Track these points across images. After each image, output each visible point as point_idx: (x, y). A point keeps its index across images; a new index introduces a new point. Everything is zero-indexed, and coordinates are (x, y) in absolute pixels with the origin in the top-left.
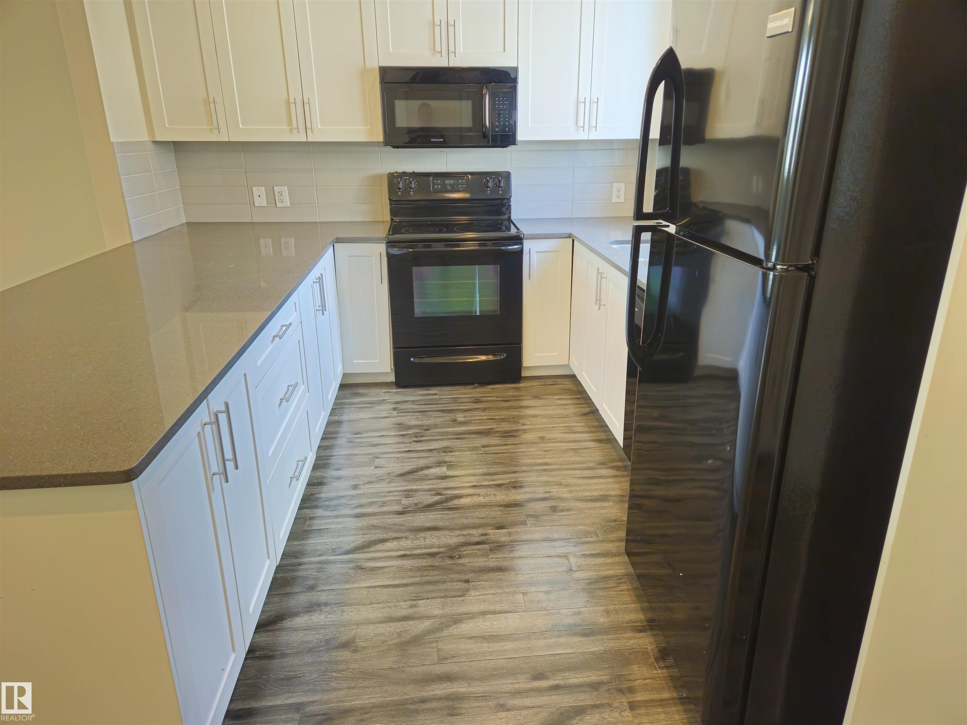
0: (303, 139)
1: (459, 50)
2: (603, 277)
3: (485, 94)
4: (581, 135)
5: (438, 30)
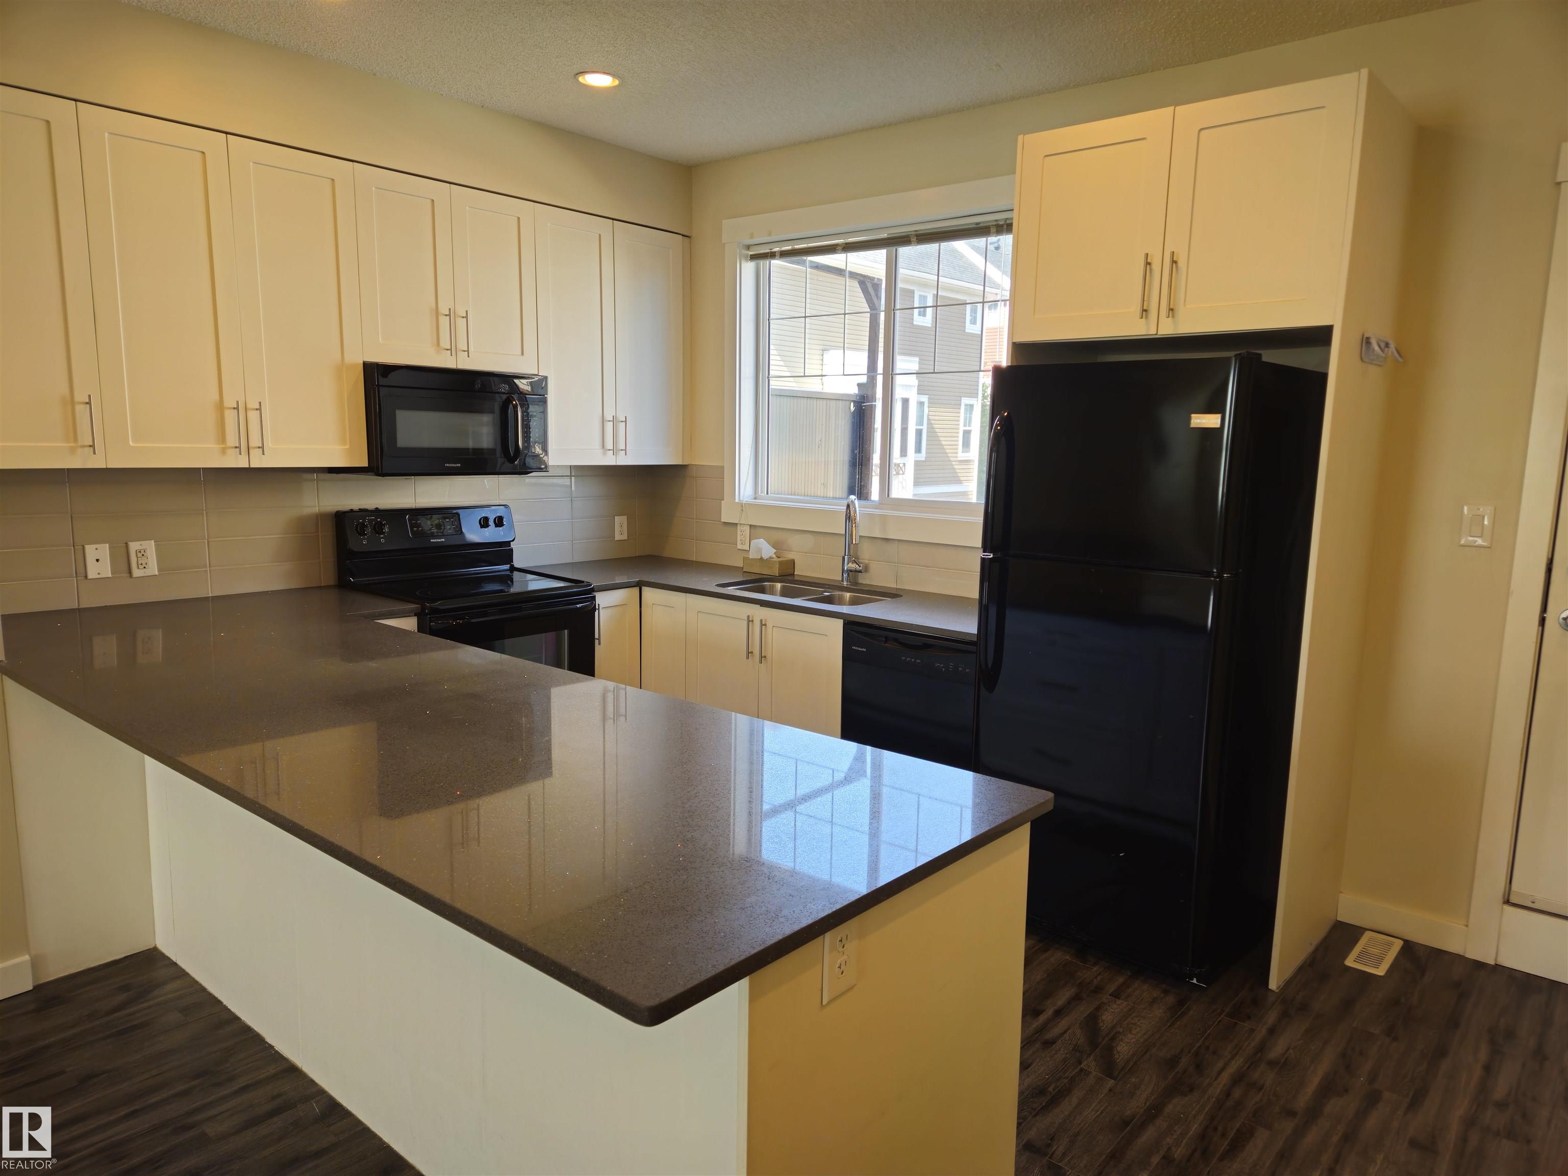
0: (242, 463)
1: (471, 349)
2: (763, 624)
3: (515, 407)
4: (610, 460)
5: (444, 322)
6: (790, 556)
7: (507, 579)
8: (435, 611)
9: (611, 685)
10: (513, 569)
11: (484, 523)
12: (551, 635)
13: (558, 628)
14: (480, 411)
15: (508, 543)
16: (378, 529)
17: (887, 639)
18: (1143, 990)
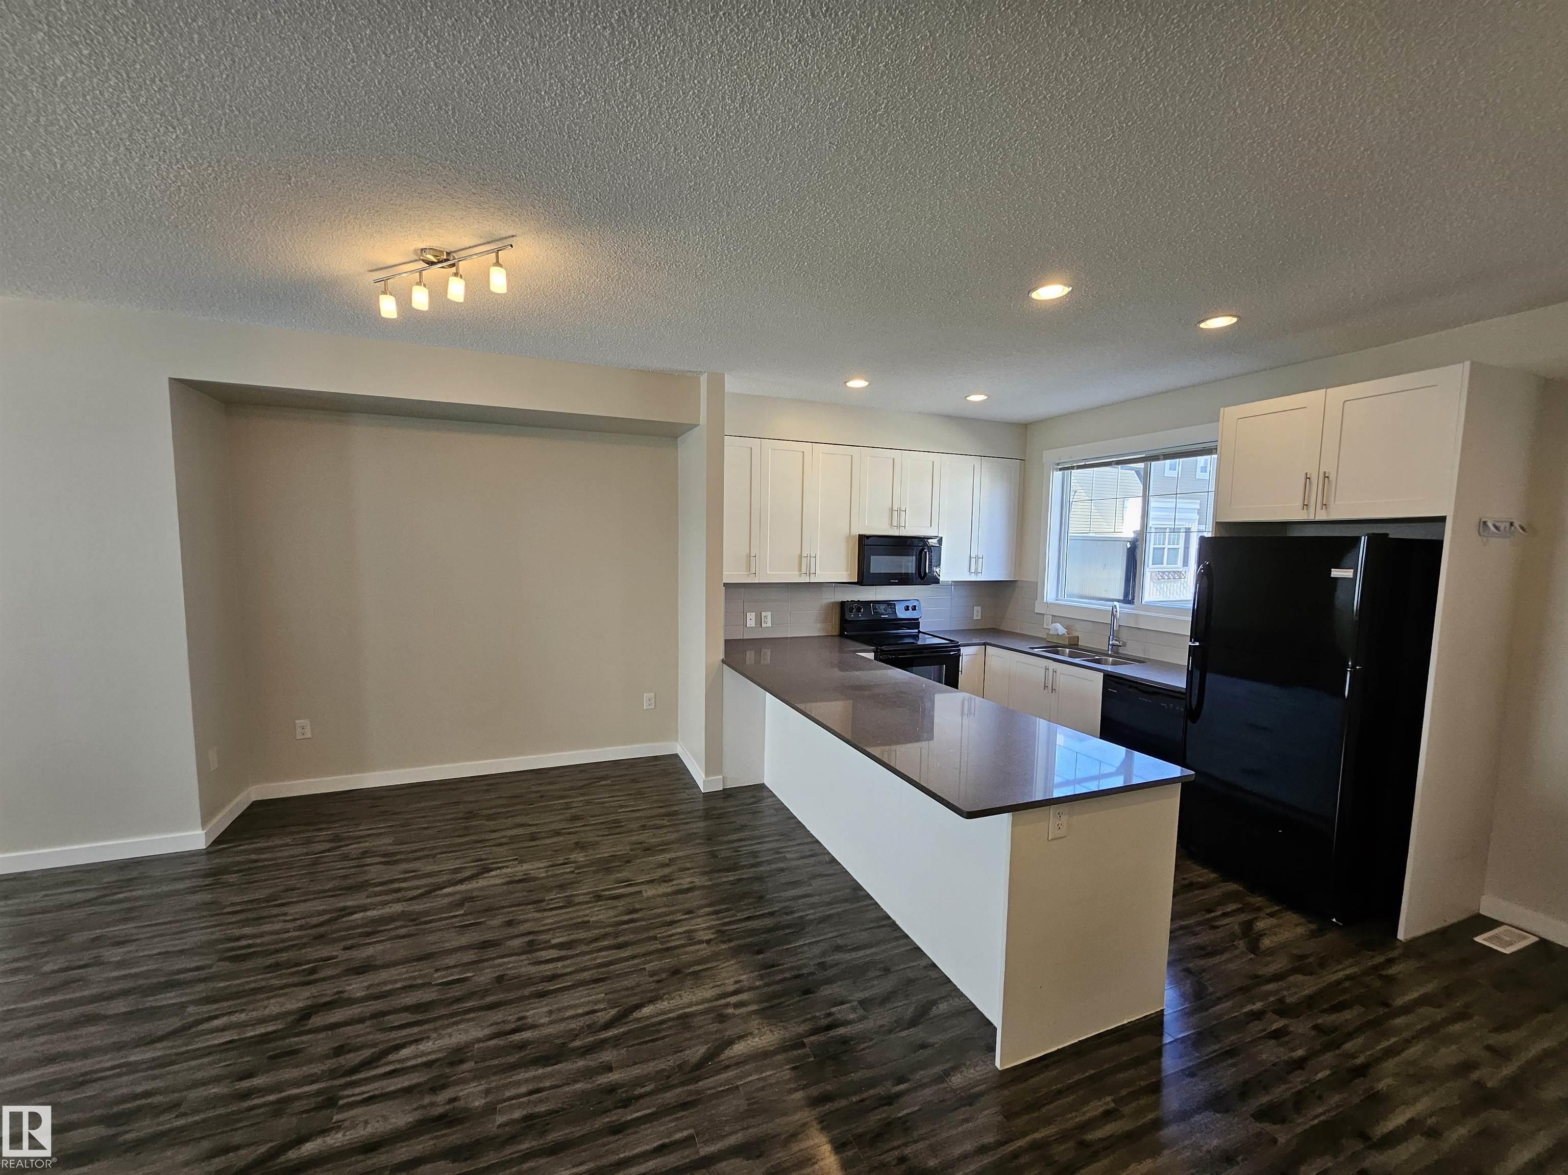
0: (807, 580)
1: (907, 525)
2: (1055, 672)
3: (926, 552)
4: (973, 578)
5: (895, 513)
6: (1076, 634)
7: (916, 637)
8: (882, 651)
9: (967, 695)
10: (919, 632)
11: (907, 608)
12: (937, 667)
13: (941, 664)
14: (908, 555)
15: (918, 619)
16: (859, 610)
17: (1130, 687)
18: (1291, 917)
